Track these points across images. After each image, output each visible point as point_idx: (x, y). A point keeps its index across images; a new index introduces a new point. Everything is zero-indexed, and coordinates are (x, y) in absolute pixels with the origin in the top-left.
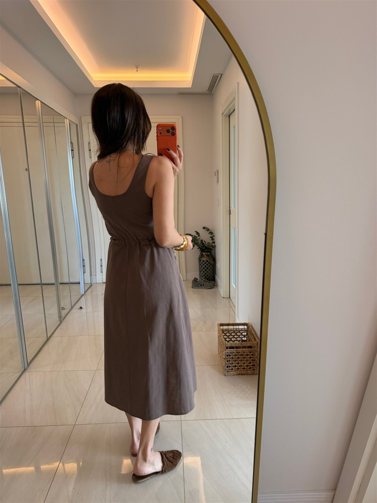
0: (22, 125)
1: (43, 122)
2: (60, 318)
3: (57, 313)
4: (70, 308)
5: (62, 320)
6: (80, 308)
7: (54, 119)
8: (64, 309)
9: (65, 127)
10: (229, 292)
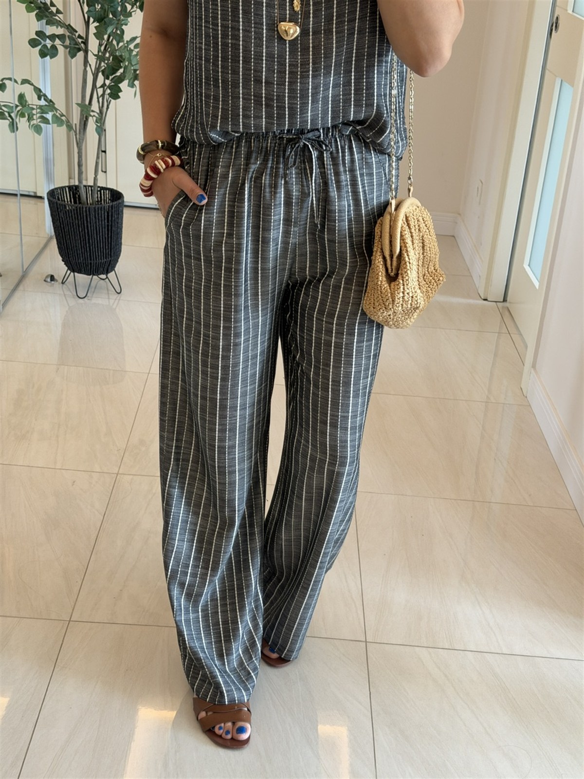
4: (21, 274)
6: (49, 280)
10: (505, 284)
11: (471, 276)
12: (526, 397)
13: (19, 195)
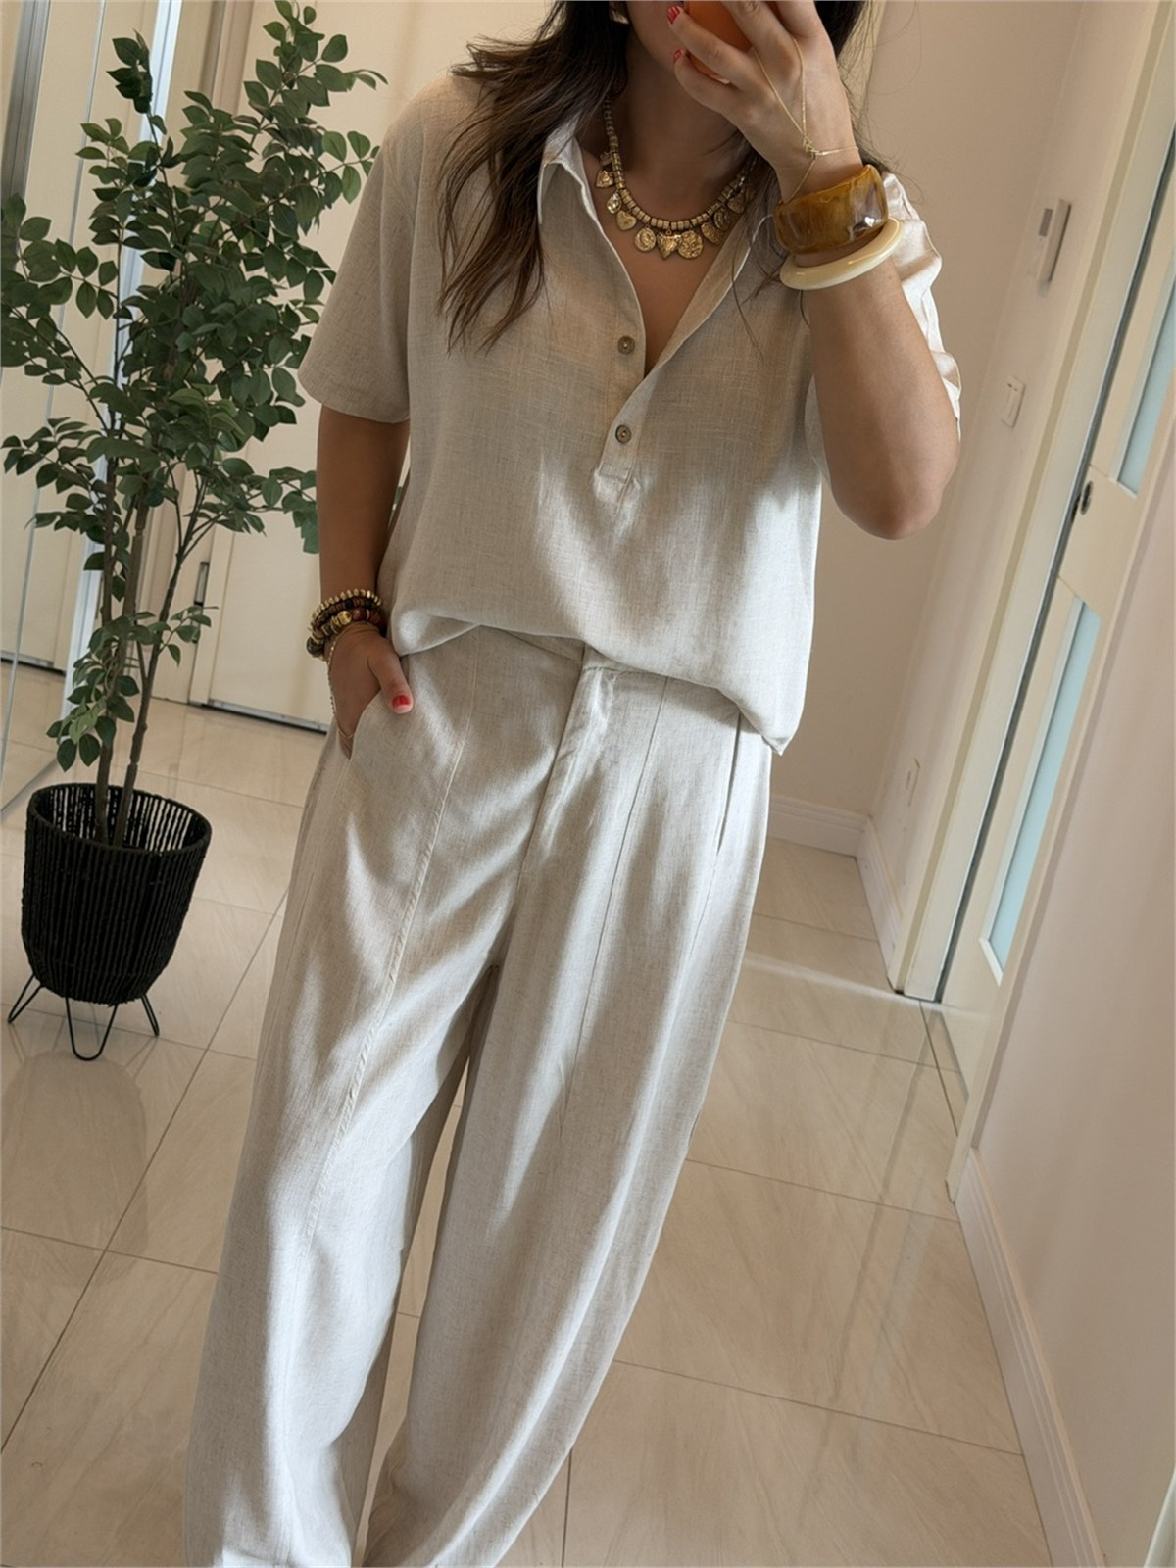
10: (942, 967)
11: (878, 943)
12: (954, 1203)
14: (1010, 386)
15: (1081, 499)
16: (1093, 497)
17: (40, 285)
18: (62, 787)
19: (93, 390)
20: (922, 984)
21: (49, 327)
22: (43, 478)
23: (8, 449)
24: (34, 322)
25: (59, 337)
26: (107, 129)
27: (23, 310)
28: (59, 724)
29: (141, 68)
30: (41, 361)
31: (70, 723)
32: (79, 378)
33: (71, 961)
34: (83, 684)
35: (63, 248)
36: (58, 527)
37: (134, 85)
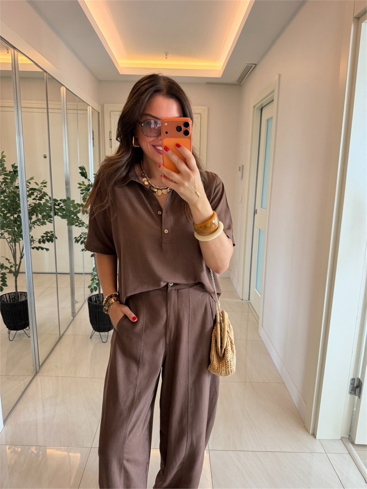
0: (46, 111)
1: (67, 109)
2: (74, 314)
3: (71, 307)
4: (84, 301)
5: (74, 315)
7: (78, 106)
8: (77, 302)
9: (87, 114)
10: (248, 294)
11: (236, 292)
12: (260, 337)
13: (84, 274)
14: (239, 196)
15: (255, 212)
16: (258, 211)
17: (75, 211)
18: (93, 295)
19: (87, 227)
20: (246, 297)
21: (78, 218)
22: (81, 243)
23: (75, 239)
24: (75, 217)
25: (80, 219)
26: (82, 183)
27: (73, 216)
28: (89, 286)
29: (84, 171)
30: (77, 224)
31: (91, 285)
32: (84, 225)
33: (99, 325)
34: (93, 277)
35: (78, 204)
36: (85, 251)
37: (84, 174)
